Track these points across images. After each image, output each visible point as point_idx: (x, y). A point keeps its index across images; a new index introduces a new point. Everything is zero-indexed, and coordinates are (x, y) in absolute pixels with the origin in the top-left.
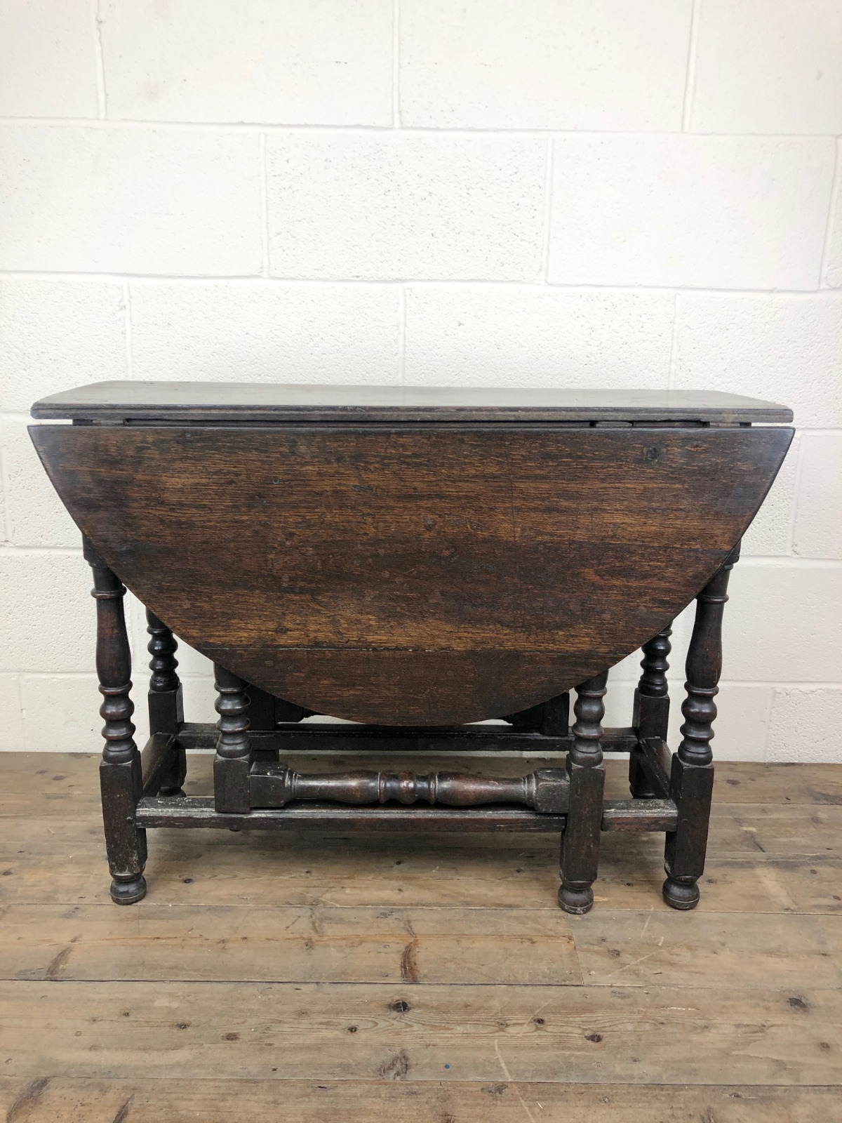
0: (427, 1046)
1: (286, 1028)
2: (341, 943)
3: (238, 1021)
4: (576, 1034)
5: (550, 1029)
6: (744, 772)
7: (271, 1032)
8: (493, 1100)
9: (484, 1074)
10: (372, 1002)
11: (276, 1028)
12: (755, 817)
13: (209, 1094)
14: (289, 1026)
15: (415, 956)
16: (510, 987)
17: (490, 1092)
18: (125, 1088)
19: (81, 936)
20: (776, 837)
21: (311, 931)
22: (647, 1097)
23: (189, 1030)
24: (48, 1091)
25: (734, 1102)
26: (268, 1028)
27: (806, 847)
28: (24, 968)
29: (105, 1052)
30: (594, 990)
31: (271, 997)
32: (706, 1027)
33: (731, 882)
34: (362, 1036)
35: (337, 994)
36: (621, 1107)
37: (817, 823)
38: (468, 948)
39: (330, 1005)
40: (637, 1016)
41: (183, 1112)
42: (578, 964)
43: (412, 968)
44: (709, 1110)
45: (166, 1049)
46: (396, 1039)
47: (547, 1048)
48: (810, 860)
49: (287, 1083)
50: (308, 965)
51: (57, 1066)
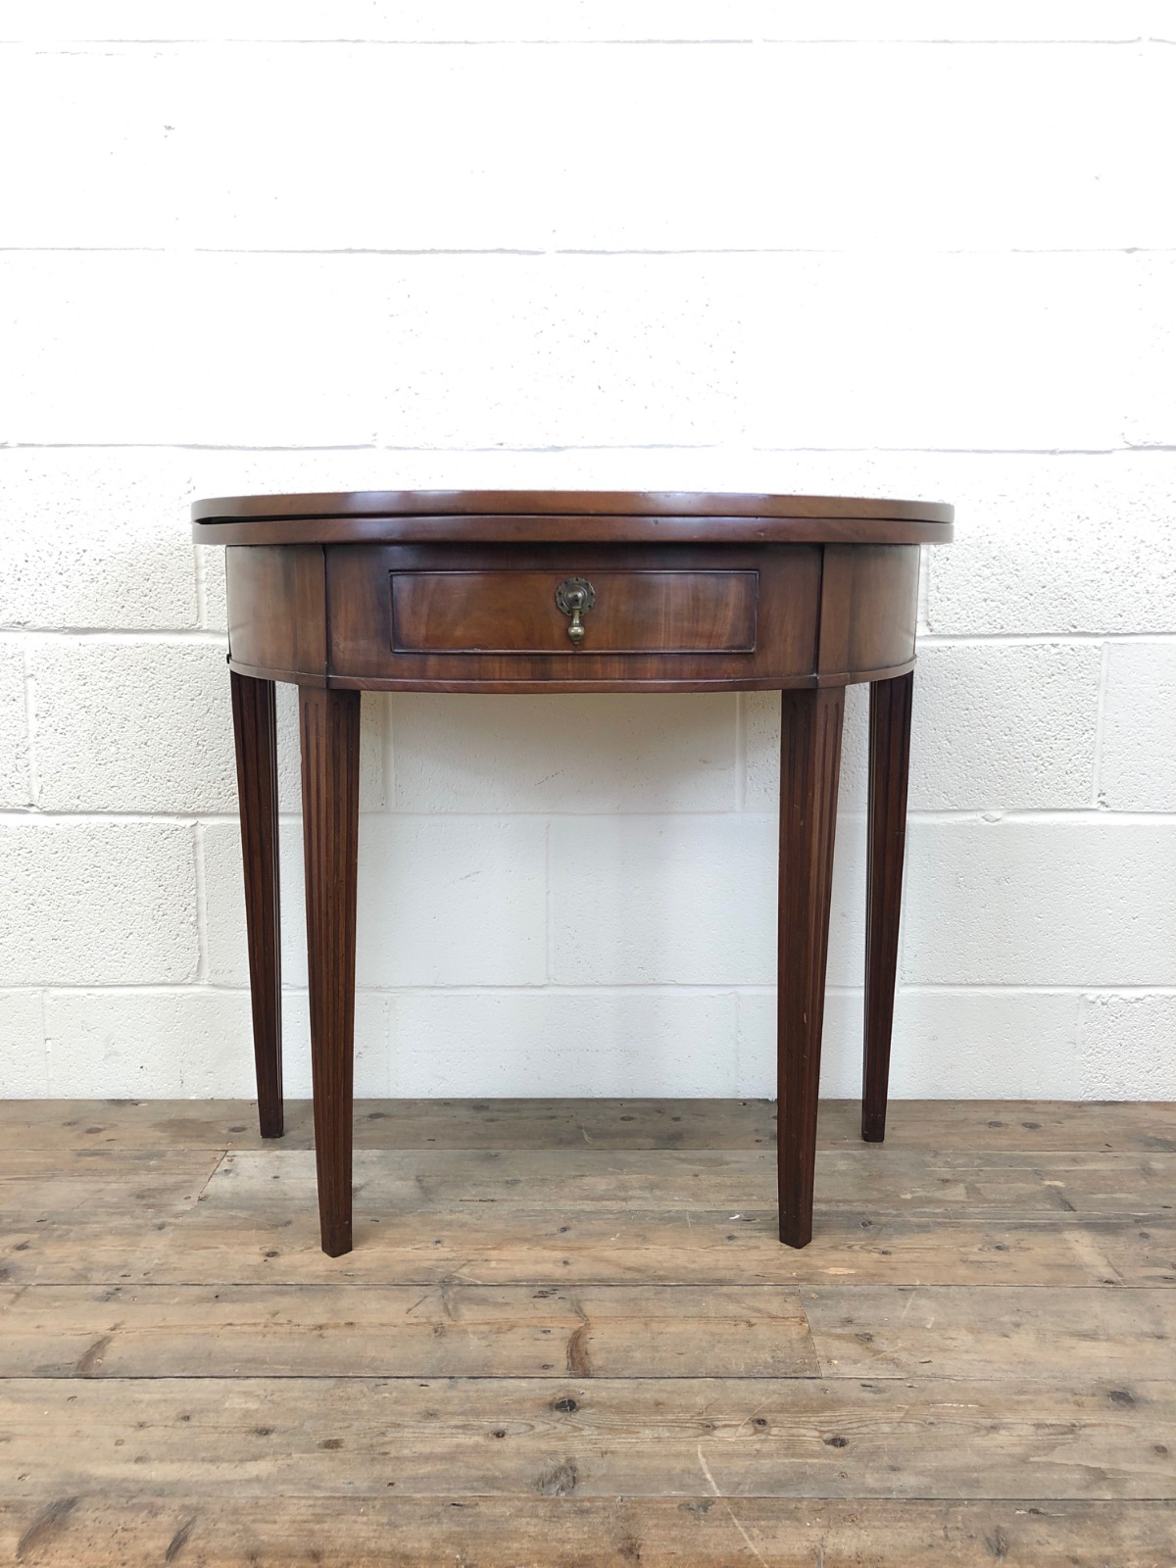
0: (604, 1453)
1: (407, 1433)
2: (484, 1328)
3: (341, 1424)
4: (810, 1436)
5: (775, 1431)
6: (1045, 1113)
7: (386, 1439)
8: (695, 1519)
9: (682, 1487)
10: (524, 1401)
11: (394, 1434)
12: (1062, 1168)
13: (302, 1515)
14: (411, 1430)
15: (587, 1343)
16: (719, 1380)
17: (691, 1509)
18: (184, 1508)
19: (123, 1323)
20: (1092, 1193)
21: (443, 1314)
22: (911, 1515)
23: (272, 1437)
24: (77, 1514)
25: (1033, 1521)
26: (383, 1434)
27: (1134, 1205)
28: (44, 1363)
29: (156, 1465)
30: (836, 1384)
31: (387, 1395)
32: (992, 1427)
33: (1029, 1249)
34: (510, 1443)
35: (477, 1391)
36: (874, 1527)
37: (1149, 1174)
38: (662, 1333)
39: (470, 1405)
40: (897, 1415)
41: (262, 1538)
42: (814, 1352)
43: (582, 1358)
44: (998, 1530)
45: (242, 1461)
46: (559, 1446)
47: (770, 1455)
48: (1138, 1221)
49: (408, 1500)
50: (438, 1355)
51: (88, 1482)
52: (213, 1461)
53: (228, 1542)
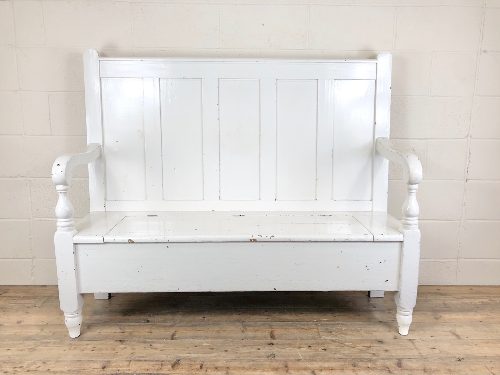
0: (280, 352)
1: (241, 349)
2: (252, 331)
4: (319, 349)
5: (312, 348)
9: (295, 357)
10: (263, 343)
11: (237, 349)
13: (224, 362)
15: (274, 333)
16: (301, 340)
17: (297, 360)
18: (201, 361)
19: (177, 330)
20: (379, 304)
21: (243, 328)
22: (338, 361)
24: (181, 362)
25: (361, 362)
27: (388, 307)
28: (164, 337)
29: (193, 354)
30: (324, 340)
32: (355, 347)
33: (365, 315)
34: (261, 350)
35: (253, 342)
38: (288, 331)
39: (252, 344)
40: (336, 345)
42: (320, 335)
43: (273, 336)
44: (354, 363)
45: (209, 353)
46: (271, 351)
47: (312, 352)
48: (389, 310)
49: (243, 359)
50: (244, 336)
51: (181, 357)
52: (203, 353)
53: (211, 366)
